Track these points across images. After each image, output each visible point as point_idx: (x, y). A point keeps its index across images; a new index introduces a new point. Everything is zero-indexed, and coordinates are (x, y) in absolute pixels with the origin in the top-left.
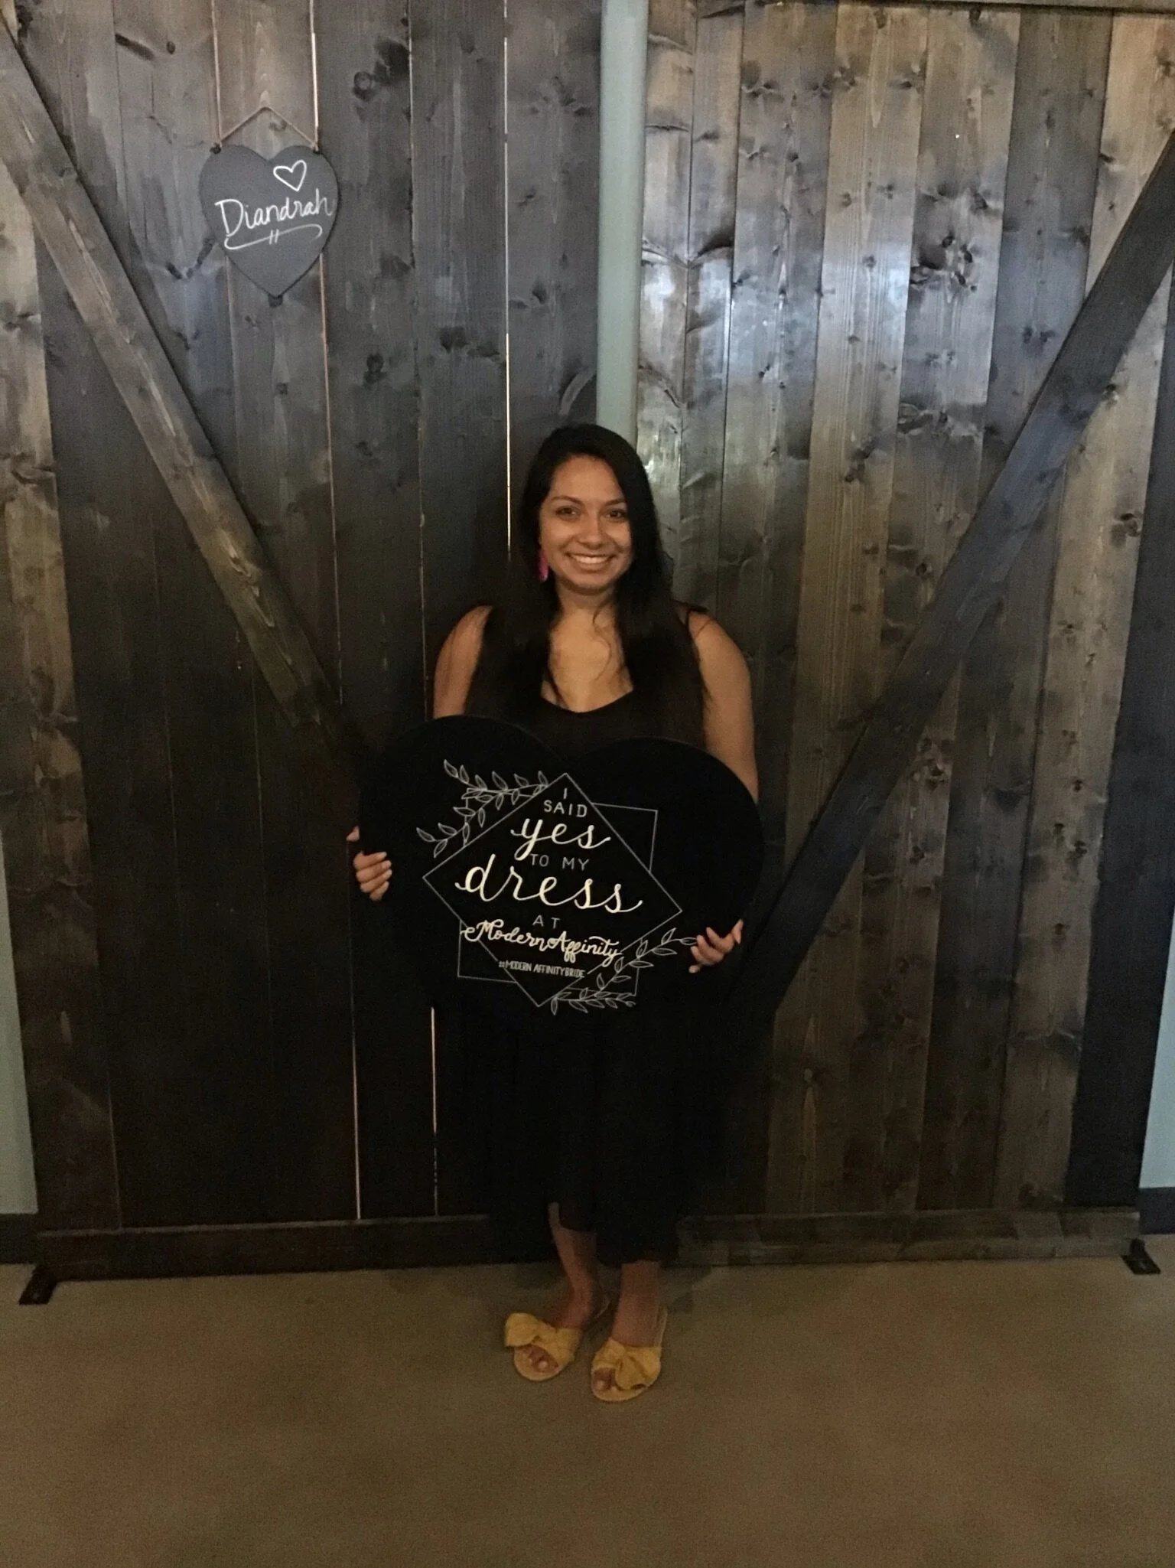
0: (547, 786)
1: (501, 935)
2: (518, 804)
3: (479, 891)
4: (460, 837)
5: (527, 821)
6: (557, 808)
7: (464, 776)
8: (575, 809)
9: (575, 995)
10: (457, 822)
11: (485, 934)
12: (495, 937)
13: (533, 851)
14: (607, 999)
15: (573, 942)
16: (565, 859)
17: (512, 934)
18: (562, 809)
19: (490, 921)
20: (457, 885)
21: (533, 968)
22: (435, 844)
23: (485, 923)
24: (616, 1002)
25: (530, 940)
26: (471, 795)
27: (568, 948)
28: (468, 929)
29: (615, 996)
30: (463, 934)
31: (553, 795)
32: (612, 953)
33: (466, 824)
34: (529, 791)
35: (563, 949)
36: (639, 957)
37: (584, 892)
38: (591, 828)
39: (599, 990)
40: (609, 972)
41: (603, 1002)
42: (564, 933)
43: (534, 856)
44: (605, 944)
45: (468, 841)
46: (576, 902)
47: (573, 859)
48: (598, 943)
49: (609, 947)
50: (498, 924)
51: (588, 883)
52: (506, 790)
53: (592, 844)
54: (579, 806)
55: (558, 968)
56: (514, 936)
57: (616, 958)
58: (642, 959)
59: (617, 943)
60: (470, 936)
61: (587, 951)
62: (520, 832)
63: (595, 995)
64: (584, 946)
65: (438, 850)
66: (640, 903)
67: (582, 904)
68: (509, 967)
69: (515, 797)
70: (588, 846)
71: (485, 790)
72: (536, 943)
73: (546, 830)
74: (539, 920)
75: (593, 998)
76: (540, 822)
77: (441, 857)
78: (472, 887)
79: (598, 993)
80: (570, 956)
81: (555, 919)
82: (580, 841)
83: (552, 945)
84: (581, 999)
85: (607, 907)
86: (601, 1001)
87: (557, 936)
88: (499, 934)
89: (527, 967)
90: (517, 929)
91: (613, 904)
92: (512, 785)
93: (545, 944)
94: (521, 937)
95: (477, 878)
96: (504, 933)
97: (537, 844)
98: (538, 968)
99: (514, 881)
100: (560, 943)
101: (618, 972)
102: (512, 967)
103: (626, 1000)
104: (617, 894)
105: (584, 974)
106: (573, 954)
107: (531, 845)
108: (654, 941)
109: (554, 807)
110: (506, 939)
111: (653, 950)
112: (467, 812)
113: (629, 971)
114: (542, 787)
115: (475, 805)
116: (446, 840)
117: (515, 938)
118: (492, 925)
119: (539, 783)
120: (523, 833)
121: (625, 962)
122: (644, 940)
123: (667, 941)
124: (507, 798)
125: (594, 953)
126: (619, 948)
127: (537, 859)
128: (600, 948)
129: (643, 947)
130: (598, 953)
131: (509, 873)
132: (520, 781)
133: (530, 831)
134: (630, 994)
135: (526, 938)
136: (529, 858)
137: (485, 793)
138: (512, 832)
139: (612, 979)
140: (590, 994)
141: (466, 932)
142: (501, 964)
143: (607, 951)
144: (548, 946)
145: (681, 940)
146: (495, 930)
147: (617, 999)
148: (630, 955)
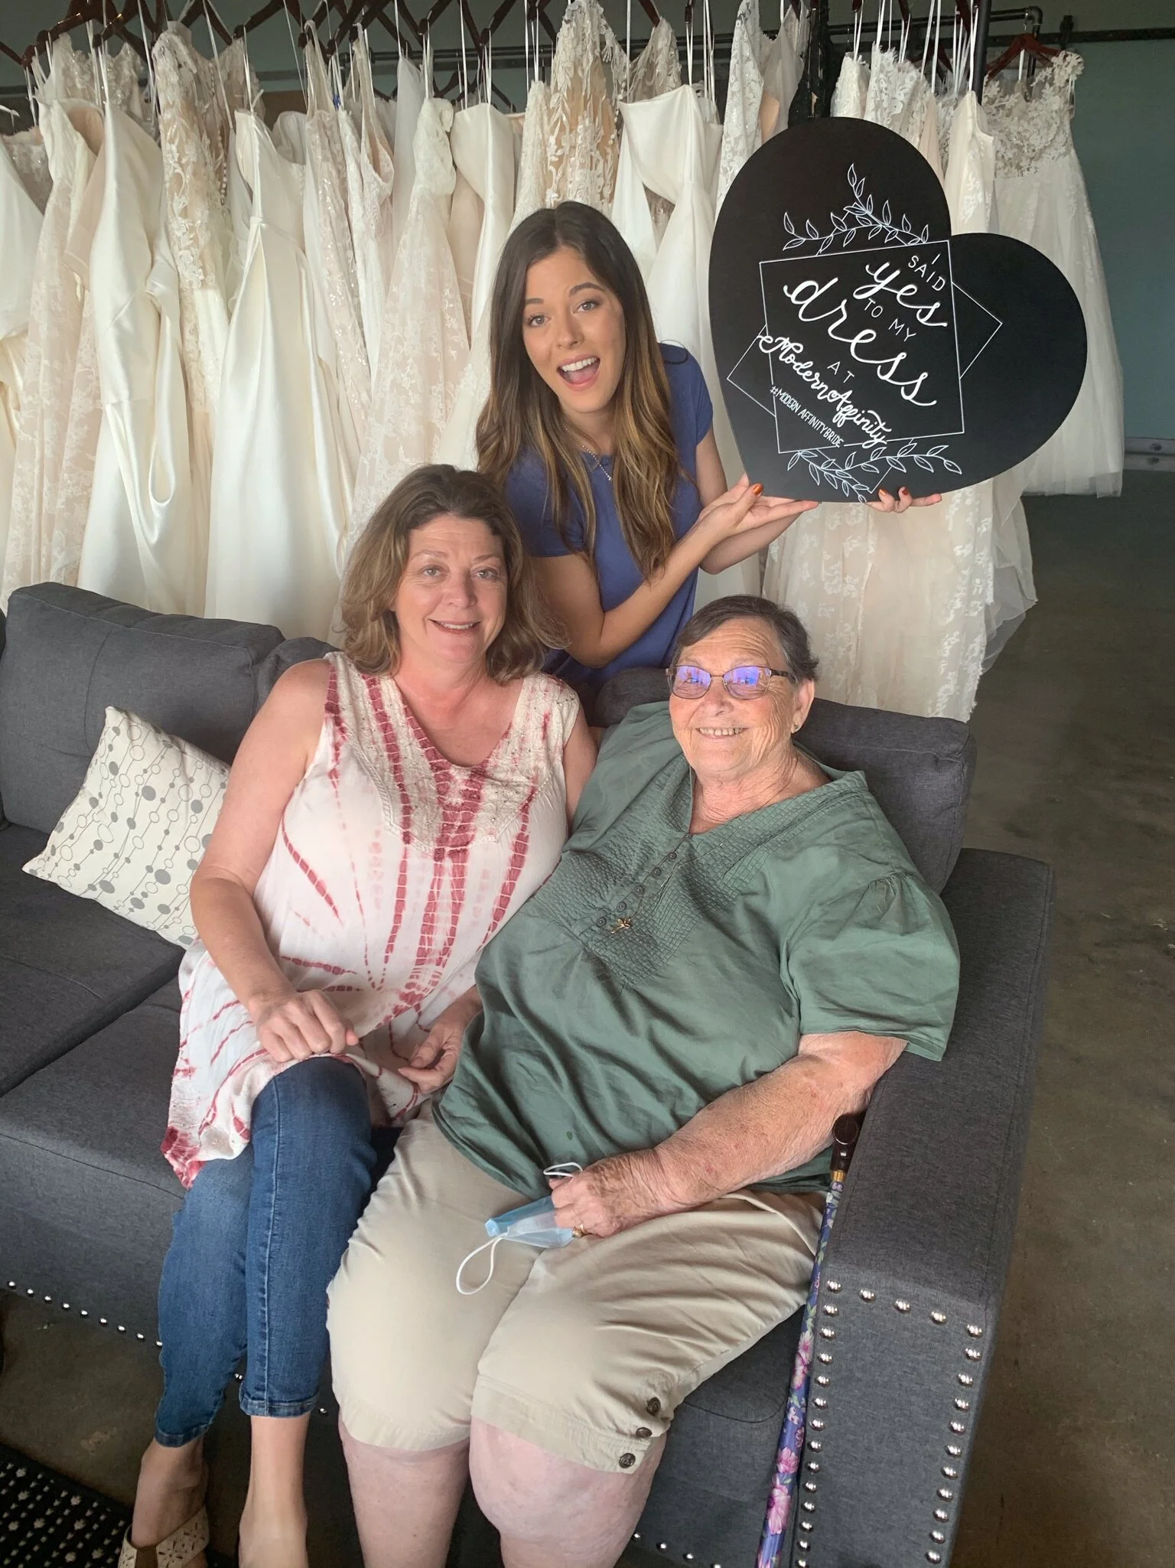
0: (924, 243)
1: (792, 361)
2: (889, 243)
3: (802, 305)
4: (817, 244)
5: (887, 265)
6: (920, 268)
7: (860, 188)
8: (935, 279)
9: (819, 461)
10: (826, 228)
11: (779, 351)
12: (786, 360)
13: (872, 297)
14: (844, 481)
15: (851, 406)
16: (896, 321)
17: (803, 366)
18: (923, 272)
19: (791, 341)
20: (785, 288)
21: (799, 411)
22: (793, 237)
23: (786, 340)
24: (851, 489)
25: (815, 381)
26: (854, 210)
27: (844, 409)
28: (768, 337)
29: (853, 483)
30: (760, 339)
31: (925, 253)
32: (879, 437)
33: (832, 235)
34: (907, 238)
35: (838, 409)
36: (899, 456)
37: (893, 362)
38: (937, 305)
39: (844, 468)
40: (864, 455)
41: (840, 482)
42: (850, 392)
43: (872, 301)
44: (878, 424)
45: (823, 253)
46: (880, 367)
47: (903, 326)
48: (873, 419)
49: (880, 430)
50: (798, 348)
51: (902, 356)
52: (888, 224)
53: (928, 321)
54: (940, 278)
55: (822, 424)
56: (803, 369)
57: (879, 445)
58: (900, 459)
59: (890, 430)
60: (765, 345)
61: (858, 423)
62: (874, 271)
63: (837, 471)
64: (859, 415)
65: (791, 244)
66: (934, 402)
67: (883, 373)
68: (779, 396)
69: (891, 236)
70: (923, 321)
71: (870, 213)
72: (818, 388)
73: (897, 284)
74: (835, 367)
75: (834, 473)
76: (897, 272)
77: (789, 253)
78: (798, 298)
79: (841, 471)
80: (840, 418)
81: (851, 374)
82: (920, 311)
83: (831, 398)
84: (822, 468)
85: (903, 388)
86: (838, 480)
87: (841, 392)
88: (791, 358)
89: (795, 406)
90: (811, 363)
91: (909, 391)
92: (896, 223)
93: (826, 393)
94: (809, 373)
95: (809, 291)
96: (796, 360)
97: (881, 290)
98: (804, 413)
99: (839, 314)
100: (841, 399)
101: (872, 460)
102: (781, 399)
103: (860, 492)
104: (919, 382)
105: (841, 444)
106: (844, 418)
107: (877, 289)
108: (922, 448)
109: (917, 266)
110: (794, 367)
111: (915, 456)
112: (839, 224)
113: (882, 464)
114: (921, 240)
115: (851, 221)
116: (805, 240)
117: (802, 371)
118: (792, 346)
119: (920, 236)
120: (876, 275)
121: (885, 453)
122: (914, 441)
123: (933, 455)
124: (884, 232)
125: (863, 428)
126: (888, 436)
127: (873, 306)
128: (872, 426)
129: (909, 448)
130: (867, 430)
131: (840, 304)
132: (906, 224)
133: (882, 276)
134: (868, 489)
135: (813, 377)
136: (866, 300)
137: (867, 216)
138: (867, 267)
139: (862, 465)
140: (833, 466)
141: (764, 339)
142: (774, 390)
143: (875, 433)
144: (828, 396)
145: (945, 461)
146: (791, 351)
147: (853, 487)
148: (892, 449)
